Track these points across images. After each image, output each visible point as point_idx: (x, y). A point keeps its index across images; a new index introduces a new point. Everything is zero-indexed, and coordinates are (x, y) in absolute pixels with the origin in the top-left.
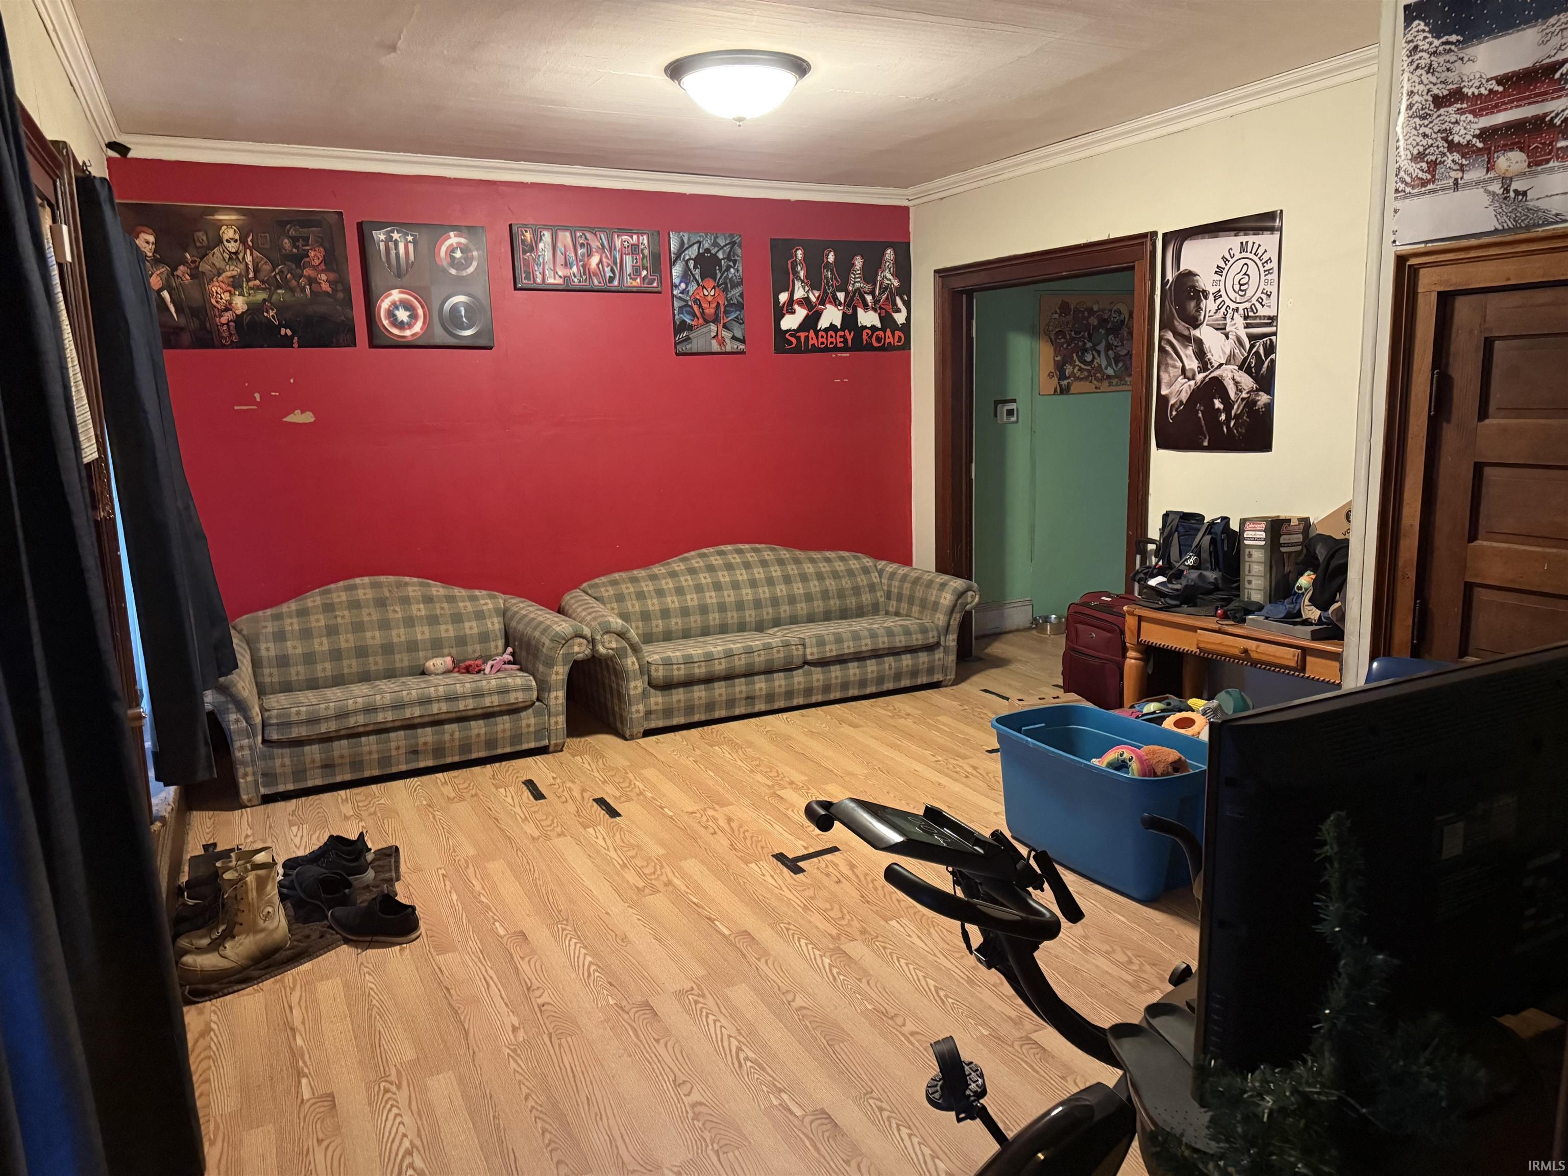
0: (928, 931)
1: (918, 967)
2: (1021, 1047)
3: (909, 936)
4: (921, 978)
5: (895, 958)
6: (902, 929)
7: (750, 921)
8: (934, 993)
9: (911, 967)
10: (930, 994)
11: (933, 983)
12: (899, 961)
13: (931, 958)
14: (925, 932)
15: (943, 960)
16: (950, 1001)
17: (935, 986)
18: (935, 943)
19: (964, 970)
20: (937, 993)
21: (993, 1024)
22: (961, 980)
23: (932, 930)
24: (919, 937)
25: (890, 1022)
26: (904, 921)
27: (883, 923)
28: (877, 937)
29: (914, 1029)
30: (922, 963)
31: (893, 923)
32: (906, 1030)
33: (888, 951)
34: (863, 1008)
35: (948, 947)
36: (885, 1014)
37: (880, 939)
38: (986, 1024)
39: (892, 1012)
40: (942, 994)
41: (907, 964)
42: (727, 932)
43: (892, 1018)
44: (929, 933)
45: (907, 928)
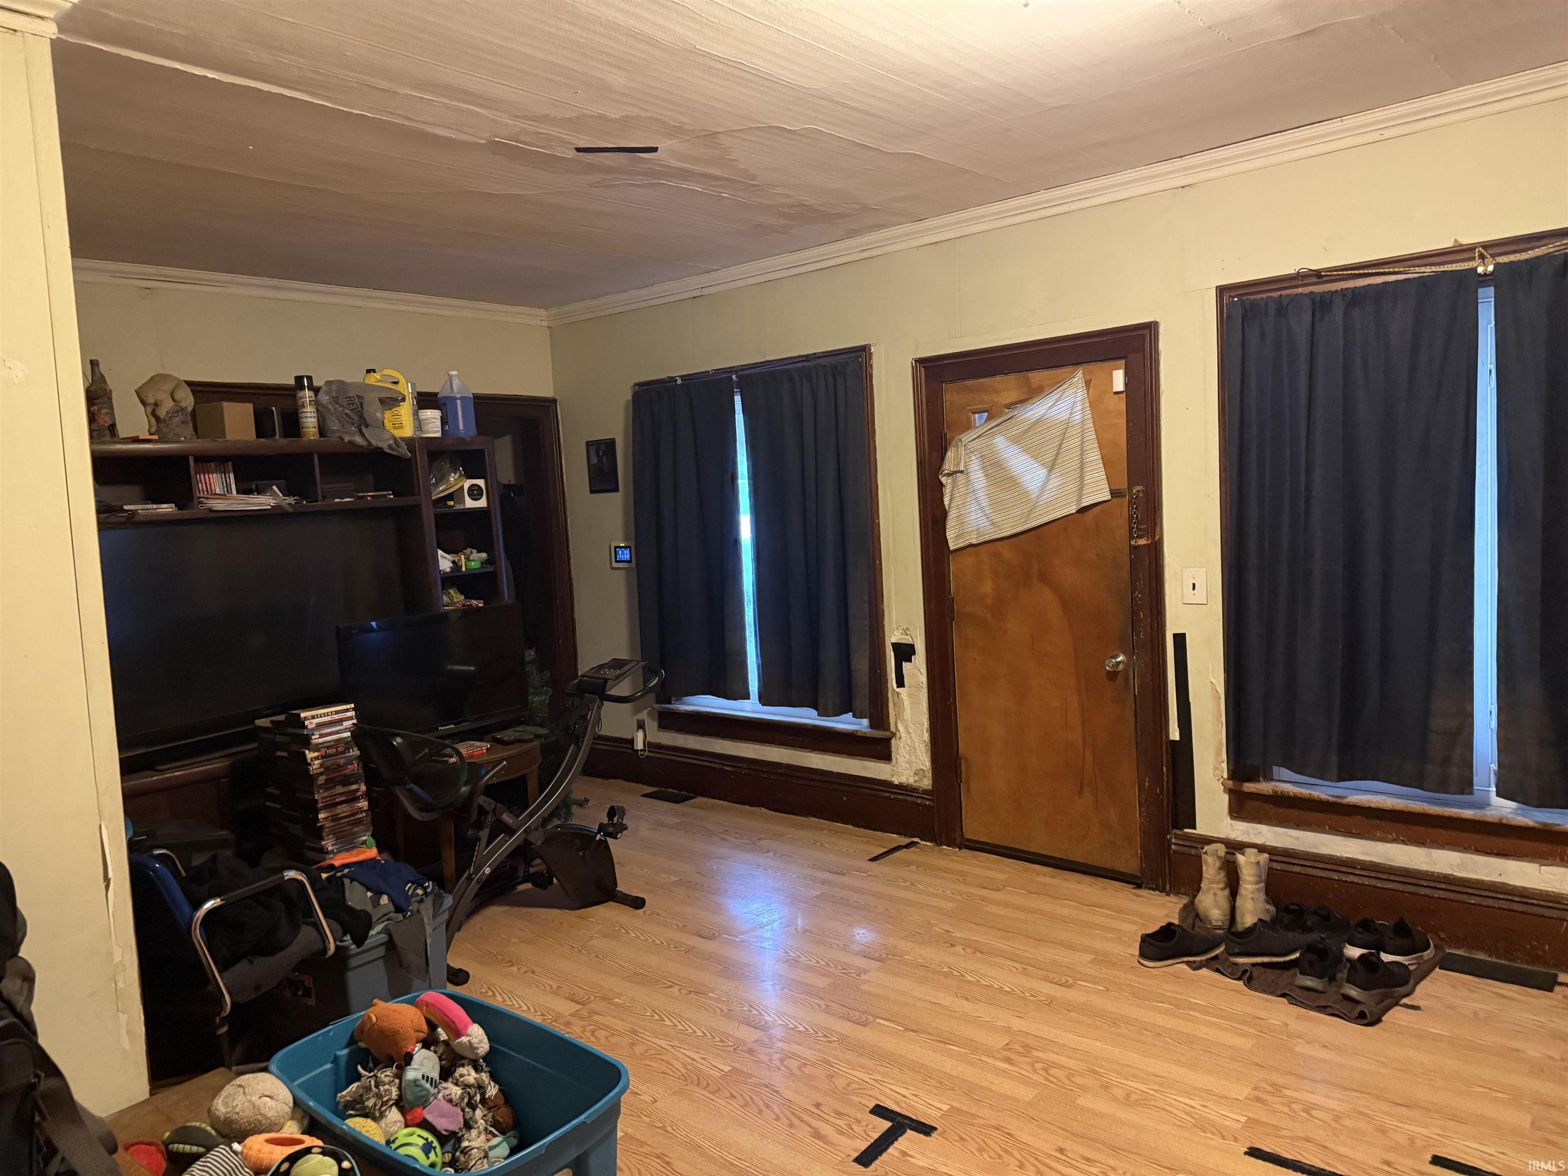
0: (687, 1069)
1: (683, 1032)
2: (589, 998)
3: (704, 1059)
4: (678, 1024)
5: (708, 1034)
6: (714, 1063)
7: (867, 1035)
8: (663, 1016)
9: (690, 1031)
10: (667, 1015)
11: (667, 1023)
12: (704, 1033)
13: (676, 1043)
14: (690, 1067)
15: (663, 1043)
16: (648, 1014)
17: (664, 1021)
18: (677, 1059)
19: (643, 1040)
20: (661, 1017)
21: (612, 1007)
22: (643, 1031)
23: (683, 1071)
24: (694, 1060)
25: (691, 989)
26: (716, 1074)
27: (737, 1066)
28: (734, 1049)
29: (671, 990)
30: (681, 1036)
31: (727, 1069)
32: (677, 988)
33: (717, 1039)
34: (716, 992)
35: (661, 1057)
36: (696, 993)
37: (731, 1049)
38: (617, 1005)
39: (692, 996)
40: (657, 1017)
41: (695, 1032)
42: (879, 1020)
43: (690, 992)
44: (685, 1066)
45: (710, 1066)
